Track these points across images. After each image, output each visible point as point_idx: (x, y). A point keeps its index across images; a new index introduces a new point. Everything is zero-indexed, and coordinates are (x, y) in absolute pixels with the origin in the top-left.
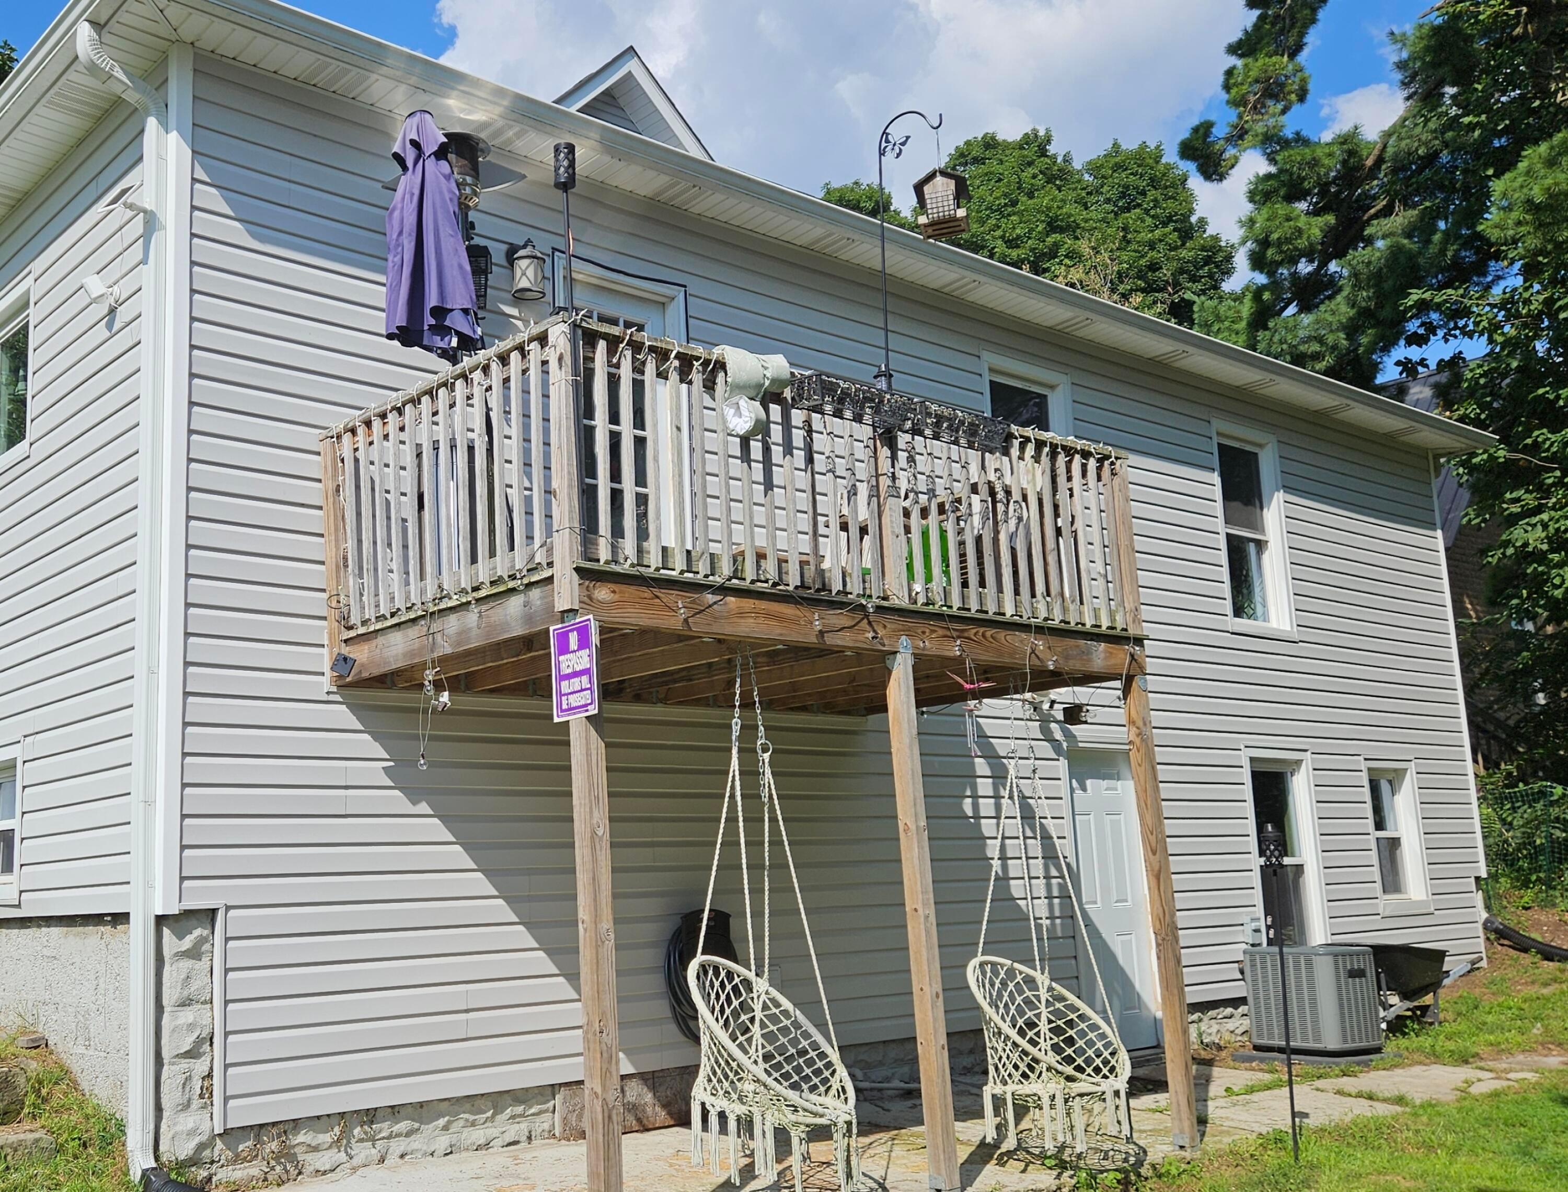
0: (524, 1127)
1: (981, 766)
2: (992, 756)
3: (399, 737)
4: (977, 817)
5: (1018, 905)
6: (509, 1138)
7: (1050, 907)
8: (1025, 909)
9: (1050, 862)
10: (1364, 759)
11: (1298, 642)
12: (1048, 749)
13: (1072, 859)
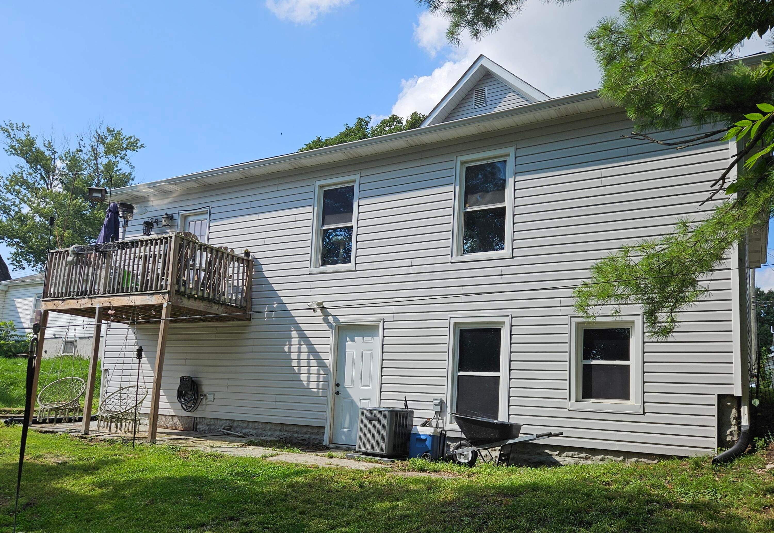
1: (294, 334)
2: (300, 331)
3: (146, 335)
4: (290, 352)
5: (303, 384)
7: (318, 385)
8: (306, 385)
9: (320, 368)
10: (571, 317)
11: (513, 257)
12: (325, 326)
13: (331, 368)
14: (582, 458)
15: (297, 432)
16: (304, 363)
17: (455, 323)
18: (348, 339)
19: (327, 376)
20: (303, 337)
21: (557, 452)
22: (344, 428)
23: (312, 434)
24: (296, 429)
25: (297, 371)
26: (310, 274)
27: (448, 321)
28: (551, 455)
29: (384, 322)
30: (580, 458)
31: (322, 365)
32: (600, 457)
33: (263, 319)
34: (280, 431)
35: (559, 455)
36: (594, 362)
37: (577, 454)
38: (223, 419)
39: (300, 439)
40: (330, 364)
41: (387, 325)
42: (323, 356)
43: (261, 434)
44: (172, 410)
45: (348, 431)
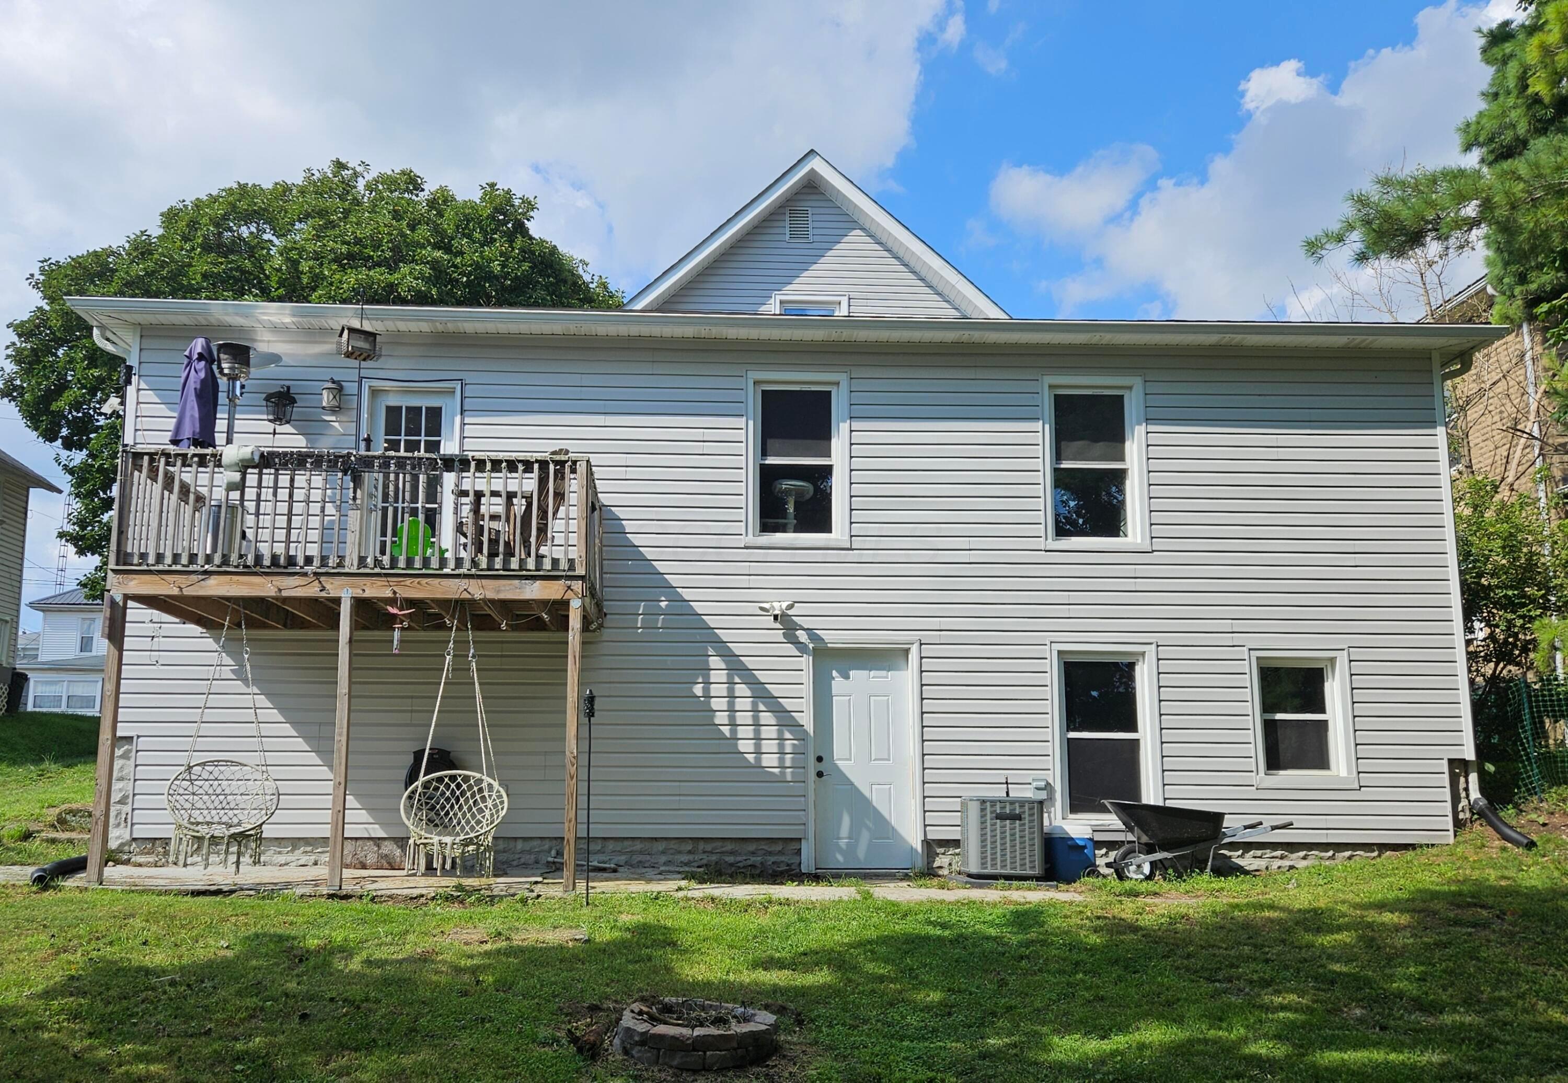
0: (313, 858)
1: (715, 662)
2: (728, 655)
4: (708, 696)
5: (746, 758)
6: (302, 862)
7: (781, 760)
8: (752, 761)
9: (784, 728)
10: (1250, 649)
11: (1153, 551)
12: (791, 649)
13: (809, 727)
14: (1276, 857)
15: (732, 853)
16: (743, 718)
17: (1059, 652)
18: (835, 673)
19: (802, 742)
20: (736, 666)
21: (1240, 852)
22: (839, 838)
23: (770, 853)
24: (729, 847)
25: (728, 735)
26: (746, 548)
27: (1047, 647)
28: (1230, 857)
29: (921, 644)
30: (1273, 857)
31: (786, 720)
32: (1302, 854)
33: (634, 630)
34: (690, 852)
35: (1242, 856)
36: (1279, 716)
37: (1269, 853)
38: (531, 838)
39: (741, 865)
40: (807, 720)
41: (927, 650)
42: (787, 704)
43: (640, 862)
44: (377, 826)
45: (848, 844)
